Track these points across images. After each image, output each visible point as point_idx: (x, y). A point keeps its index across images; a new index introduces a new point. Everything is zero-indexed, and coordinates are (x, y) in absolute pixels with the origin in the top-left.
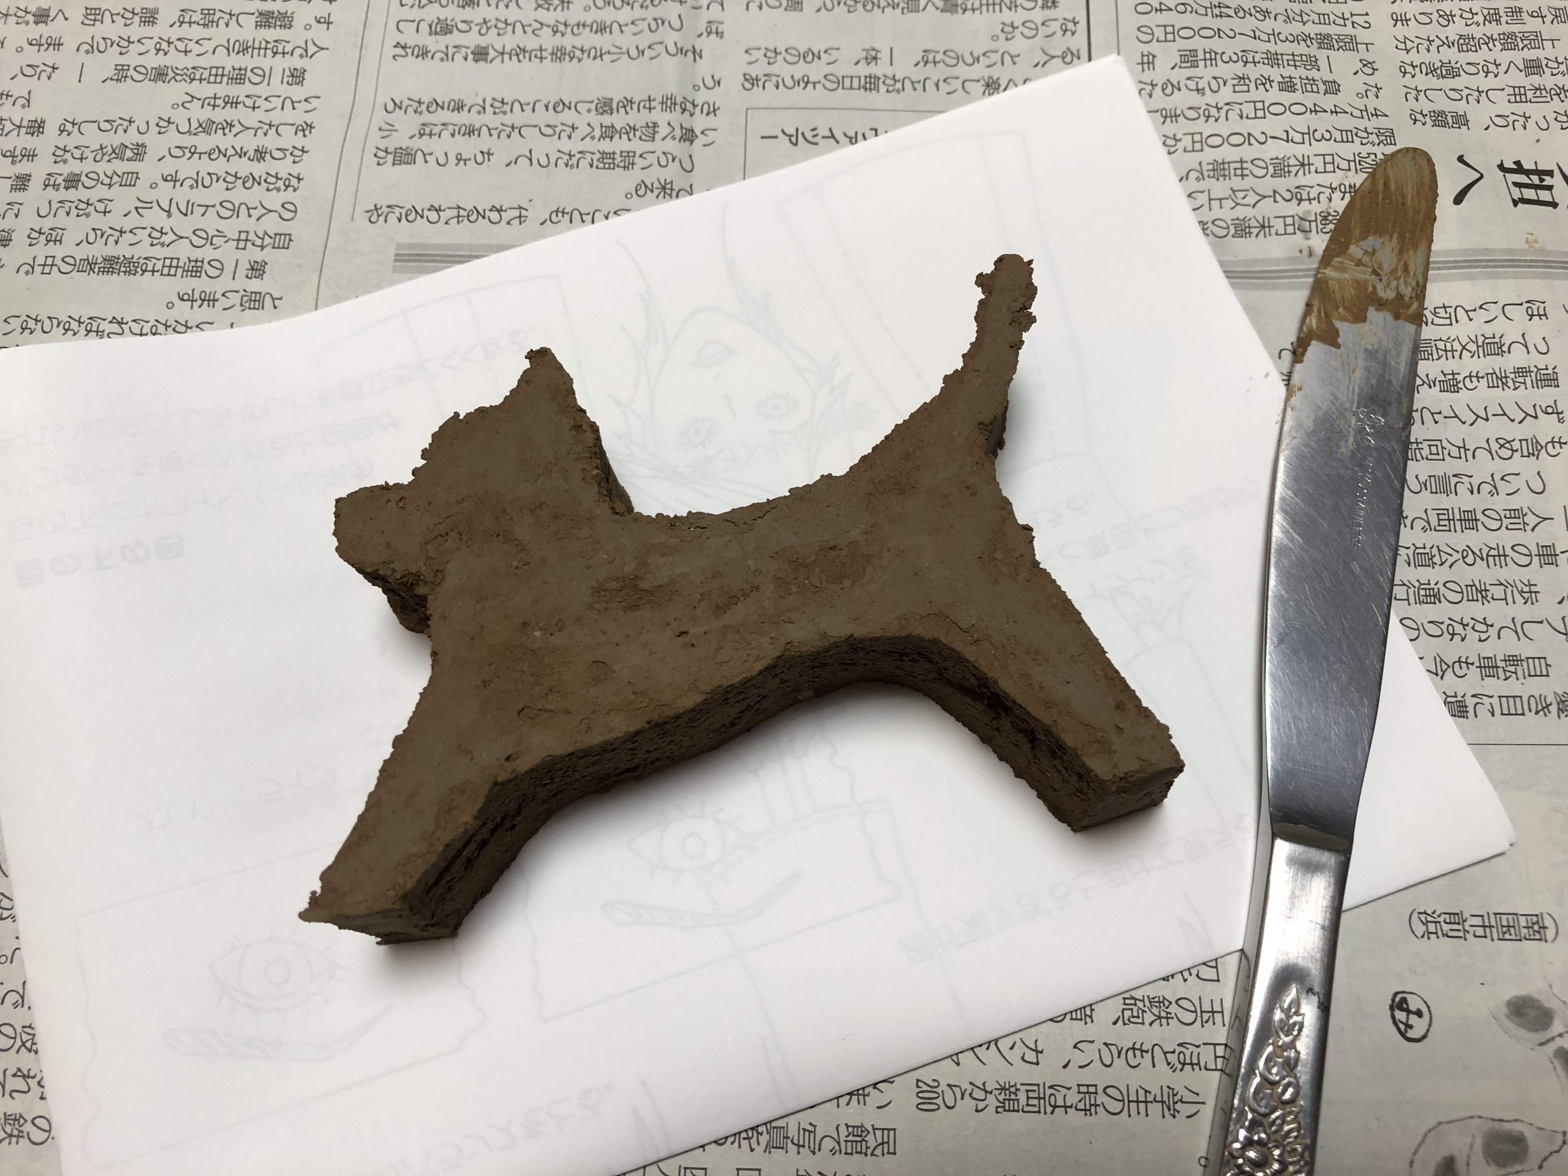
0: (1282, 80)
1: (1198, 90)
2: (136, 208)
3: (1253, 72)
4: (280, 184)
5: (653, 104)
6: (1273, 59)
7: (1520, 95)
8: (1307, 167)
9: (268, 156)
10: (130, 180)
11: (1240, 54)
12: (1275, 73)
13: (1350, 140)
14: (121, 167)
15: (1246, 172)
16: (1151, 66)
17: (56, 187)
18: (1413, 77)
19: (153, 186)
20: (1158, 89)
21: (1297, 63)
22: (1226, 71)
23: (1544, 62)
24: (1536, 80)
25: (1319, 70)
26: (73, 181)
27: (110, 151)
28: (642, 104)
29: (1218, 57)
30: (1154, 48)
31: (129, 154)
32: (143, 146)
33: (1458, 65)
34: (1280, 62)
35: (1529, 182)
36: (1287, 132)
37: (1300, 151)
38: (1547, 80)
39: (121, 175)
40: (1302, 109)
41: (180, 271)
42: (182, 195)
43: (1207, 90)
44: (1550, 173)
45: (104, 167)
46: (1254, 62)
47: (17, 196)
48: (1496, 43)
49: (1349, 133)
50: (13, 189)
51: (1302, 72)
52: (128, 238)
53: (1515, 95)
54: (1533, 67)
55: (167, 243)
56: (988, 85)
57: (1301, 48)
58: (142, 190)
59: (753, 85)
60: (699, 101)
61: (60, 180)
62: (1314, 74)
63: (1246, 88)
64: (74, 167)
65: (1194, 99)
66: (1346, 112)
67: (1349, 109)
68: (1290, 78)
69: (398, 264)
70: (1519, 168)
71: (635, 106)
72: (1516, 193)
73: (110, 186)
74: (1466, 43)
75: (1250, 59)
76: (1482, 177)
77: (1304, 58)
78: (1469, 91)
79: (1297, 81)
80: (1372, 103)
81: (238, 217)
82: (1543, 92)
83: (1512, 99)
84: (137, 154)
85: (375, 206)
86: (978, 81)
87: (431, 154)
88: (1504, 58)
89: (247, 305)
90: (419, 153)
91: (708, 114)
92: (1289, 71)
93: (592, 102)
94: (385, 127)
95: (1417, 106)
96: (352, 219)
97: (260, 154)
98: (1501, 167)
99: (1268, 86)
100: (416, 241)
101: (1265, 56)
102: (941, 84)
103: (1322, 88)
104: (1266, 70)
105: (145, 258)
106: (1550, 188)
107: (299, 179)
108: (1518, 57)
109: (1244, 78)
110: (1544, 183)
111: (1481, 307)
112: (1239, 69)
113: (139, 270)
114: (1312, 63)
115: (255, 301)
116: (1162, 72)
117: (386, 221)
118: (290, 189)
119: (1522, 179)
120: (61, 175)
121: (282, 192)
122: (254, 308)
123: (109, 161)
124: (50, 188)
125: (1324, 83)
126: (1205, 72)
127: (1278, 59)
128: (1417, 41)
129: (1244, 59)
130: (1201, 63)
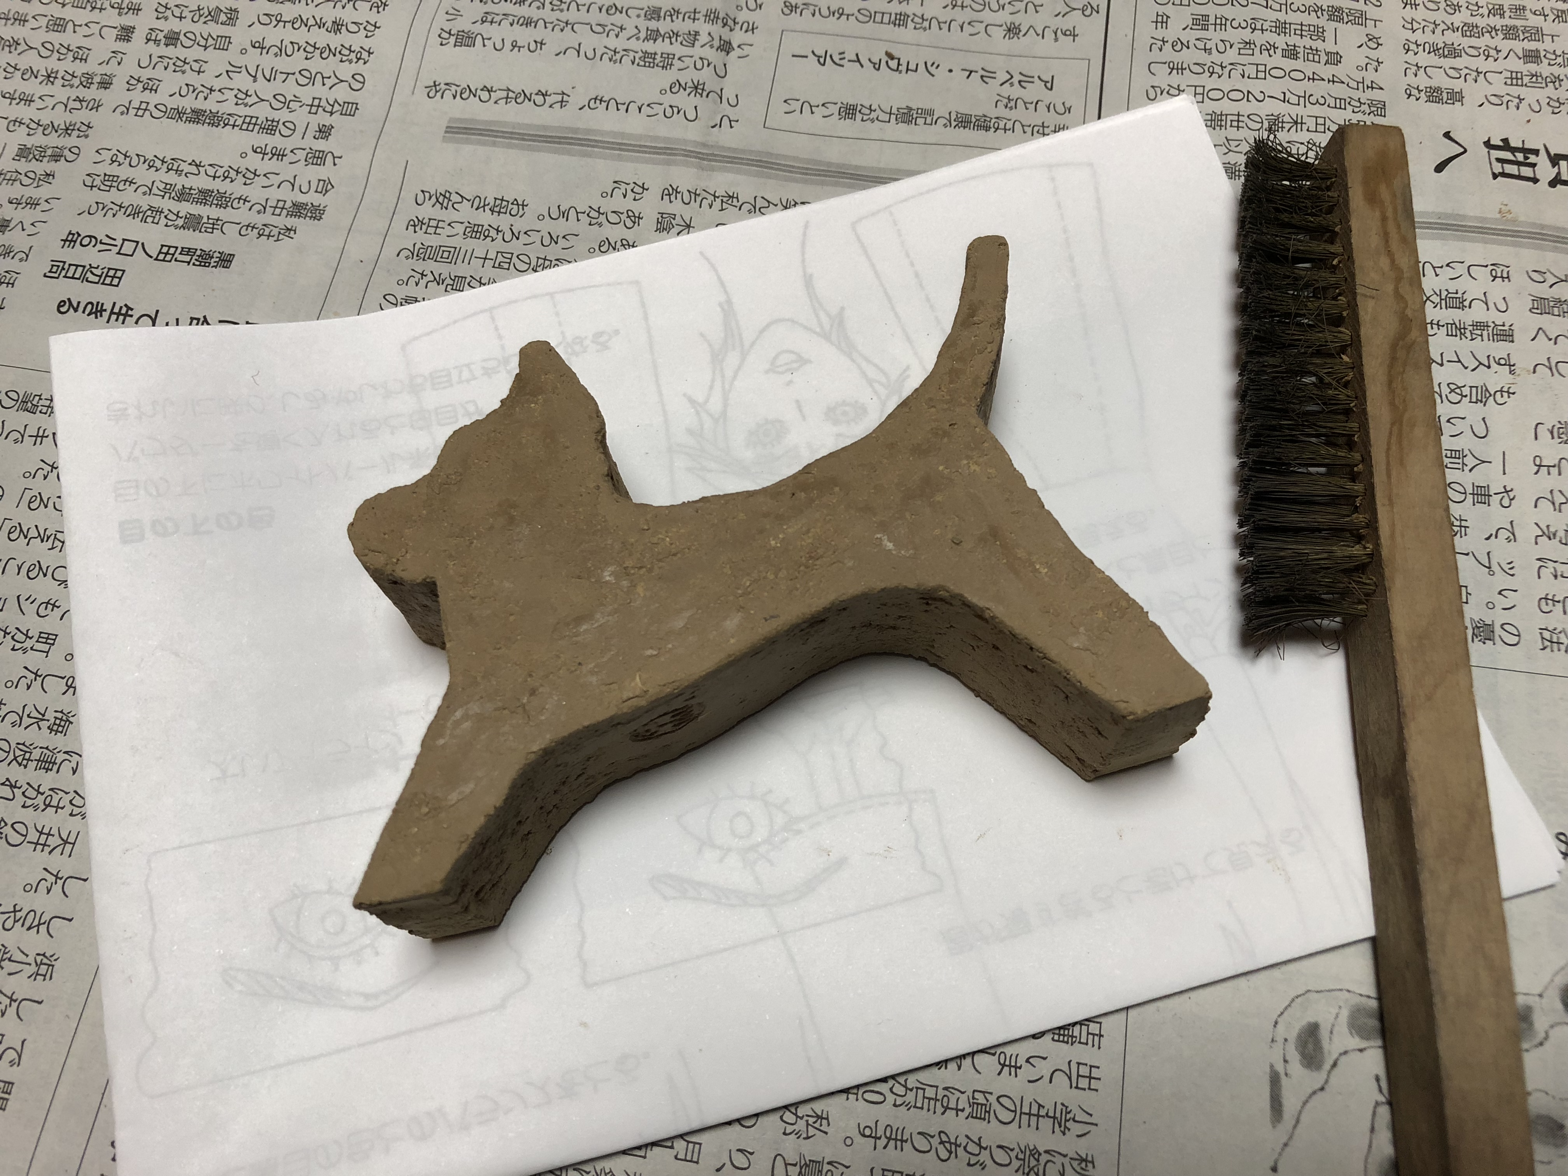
0: (1286, 47)
1: (1205, 50)
2: (227, 71)
3: (1259, 38)
4: (353, 56)
5: (697, 16)
6: (1281, 28)
7: (1517, 79)
8: (1299, 126)
9: (344, 28)
10: (223, 43)
11: (1250, 22)
12: (1280, 41)
13: (1343, 107)
14: (216, 30)
15: (1241, 124)
16: (1164, 25)
17: (156, 41)
18: (1416, 54)
19: (244, 52)
20: (1168, 46)
21: (1304, 33)
22: (1235, 36)
23: (1543, 53)
24: (1533, 67)
25: (1324, 41)
26: (172, 39)
27: (207, 13)
28: (687, 15)
29: (1228, 23)
30: (1169, 10)
31: (223, 18)
32: (236, 11)
33: (1461, 47)
34: (1287, 31)
35: (1512, 158)
36: (1284, 93)
37: (1294, 111)
38: (1544, 69)
39: (215, 37)
40: (1300, 76)
41: (257, 127)
42: (268, 61)
43: (1214, 51)
44: (1536, 152)
45: (199, 28)
46: (1262, 30)
47: (120, 46)
48: (1499, 33)
49: (1343, 101)
50: (119, 38)
51: (1307, 42)
52: (216, 95)
53: (1512, 79)
54: (1532, 57)
55: (250, 104)
56: (1009, 30)
57: (1311, 19)
58: (232, 55)
59: (792, 11)
60: (740, 20)
61: (161, 36)
62: (1319, 44)
63: (1251, 52)
64: (173, 25)
65: (1203, 57)
66: (1343, 83)
67: (1346, 80)
68: (1295, 46)
69: (447, 135)
70: (1506, 145)
71: (681, 16)
72: (1498, 168)
73: (206, 48)
74: (1469, 30)
75: (1259, 26)
76: (1465, 151)
77: (1312, 28)
78: (1467, 71)
79: (1301, 50)
80: (1370, 76)
81: (313, 84)
82: (1539, 79)
83: (1509, 81)
84: (230, 19)
85: (435, 82)
86: (1001, 26)
87: (489, 39)
88: (1506, 45)
89: (311, 161)
90: (479, 37)
91: (746, 31)
92: (1294, 40)
93: (642, 9)
94: (452, 11)
95: (1414, 82)
96: (413, 93)
97: (337, 26)
98: (1488, 144)
99: (1272, 52)
100: (466, 116)
101: (1274, 24)
102: (965, 25)
103: (1324, 58)
104: (1273, 38)
105: (229, 115)
106: (1533, 165)
107: (370, 53)
108: (1518, 46)
109: (1250, 43)
110: (1528, 161)
111: (1448, 265)
112: (1247, 35)
113: (221, 123)
114: (1319, 33)
115: (318, 158)
116: (1173, 32)
117: (442, 97)
118: (361, 61)
119: (1508, 155)
120: (162, 31)
121: (353, 64)
122: (316, 164)
123: (205, 23)
124: (151, 43)
125: (1327, 54)
126: (1214, 36)
127: (1285, 28)
128: (1423, 23)
129: (1253, 26)
130: (1212, 28)
